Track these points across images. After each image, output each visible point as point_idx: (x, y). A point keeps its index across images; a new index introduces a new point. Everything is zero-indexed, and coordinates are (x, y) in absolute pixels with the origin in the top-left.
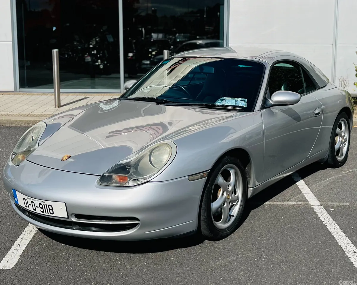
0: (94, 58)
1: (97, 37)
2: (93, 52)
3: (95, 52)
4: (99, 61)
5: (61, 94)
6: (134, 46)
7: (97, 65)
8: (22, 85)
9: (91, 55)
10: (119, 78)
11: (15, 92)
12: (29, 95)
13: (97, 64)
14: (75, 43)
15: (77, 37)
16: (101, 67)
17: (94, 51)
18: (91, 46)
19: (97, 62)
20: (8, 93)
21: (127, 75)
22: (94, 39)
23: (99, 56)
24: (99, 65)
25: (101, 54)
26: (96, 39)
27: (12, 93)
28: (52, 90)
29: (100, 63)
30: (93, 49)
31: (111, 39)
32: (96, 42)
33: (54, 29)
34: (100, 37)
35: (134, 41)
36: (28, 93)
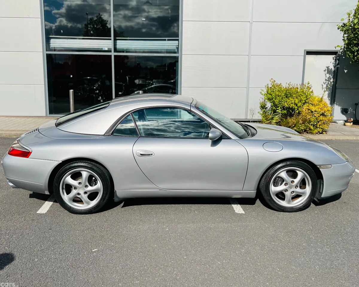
0: (97, 96)
3: (98, 91)
4: (100, 97)
8: (51, 112)
9: (95, 93)
11: (46, 117)
13: (99, 99)
14: (85, 86)
20: (42, 117)
23: (100, 94)
24: (100, 100)
26: (98, 83)
27: (45, 117)
29: (101, 99)
30: (96, 89)
31: (108, 83)
32: (99, 85)
34: (100, 82)
35: (124, 84)
36: (55, 117)
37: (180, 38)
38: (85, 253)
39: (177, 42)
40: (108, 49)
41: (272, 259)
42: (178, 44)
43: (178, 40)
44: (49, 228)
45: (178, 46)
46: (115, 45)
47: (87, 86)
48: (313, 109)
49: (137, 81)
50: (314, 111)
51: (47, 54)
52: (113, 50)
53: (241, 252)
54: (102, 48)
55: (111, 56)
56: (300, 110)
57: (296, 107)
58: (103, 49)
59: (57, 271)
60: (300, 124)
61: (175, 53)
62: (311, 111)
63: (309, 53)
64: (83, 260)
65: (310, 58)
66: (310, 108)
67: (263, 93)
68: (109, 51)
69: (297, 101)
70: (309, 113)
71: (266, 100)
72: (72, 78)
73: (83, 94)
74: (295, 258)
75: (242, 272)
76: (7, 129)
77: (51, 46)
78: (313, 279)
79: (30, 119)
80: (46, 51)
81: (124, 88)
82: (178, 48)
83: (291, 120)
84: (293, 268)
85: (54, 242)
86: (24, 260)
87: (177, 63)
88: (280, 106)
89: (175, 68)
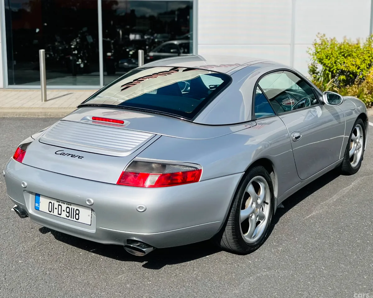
0: (75, 58)
1: (78, 38)
2: (74, 52)
3: (76, 52)
4: (80, 60)
5: (47, 90)
7: (78, 64)
8: (10, 83)
9: (72, 55)
10: (99, 75)
11: (4, 88)
12: (17, 91)
13: (78, 63)
14: (56, 44)
15: (58, 38)
16: (82, 66)
18: (73, 47)
19: (78, 61)
21: (106, 73)
22: (75, 40)
23: (79, 56)
24: (79, 64)
25: (81, 54)
26: (76, 40)
27: (1, 89)
28: (40, 87)
29: (80, 62)
30: (74, 49)
32: (77, 42)
33: (37, 30)
34: (80, 38)
35: (113, 41)
36: (16, 90)
38: (81, 253)
41: (317, 257)
44: (31, 227)
47: (59, 44)
49: (132, 37)
53: (278, 250)
56: (364, 74)
57: (358, 71)
59: (48, 273)
60: (366, 94)
64: (79, 261)
67: (311, 52)
69: (358, 62)
71: (316, 62)
73: (53, 55)
74: (346, 256)
75: (278, 271)
78: (365, 277)
81: (112, 46)
83: (351, 89)
84: (342, 267)
85: (39, 242)
86: (5, 262)
87: (191, 11)
88: (336, 70)
89: (188, 17)
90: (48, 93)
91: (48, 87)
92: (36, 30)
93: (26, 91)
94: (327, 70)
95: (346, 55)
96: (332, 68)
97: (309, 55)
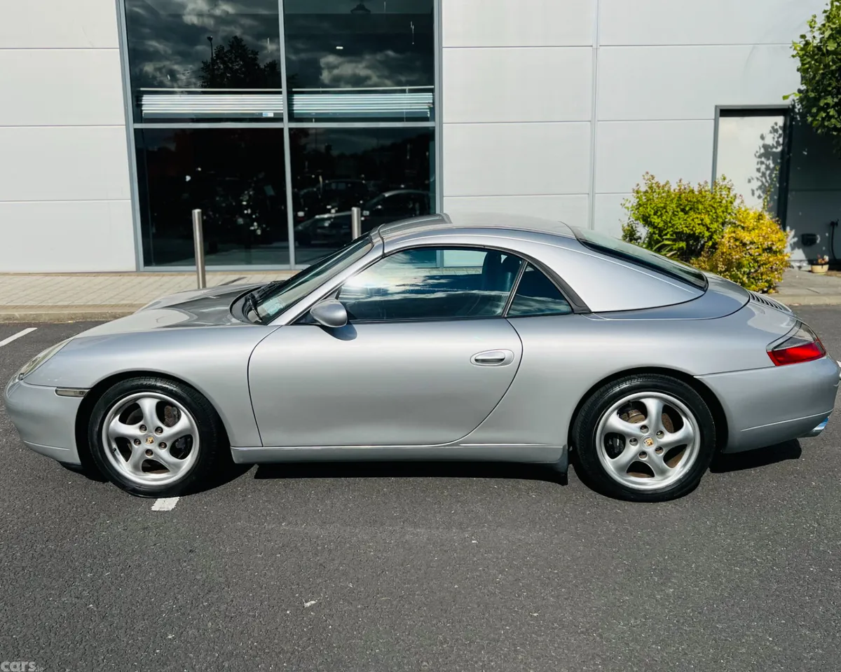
0: (248, 220)
1: (251, 189)
2: (246, 212)
3: (249, 211)
4: (255, 224)
5: (206, 273)
6: (302, 200)
7: (252, 230)
8: (147, 262)
9: (243, 216)
10: (288, 247)
11: (137, 272)
12: (159, 275)
13: (252, 228)
14: (218, 199)
15: (220, 190)
16: (259, 232)
17: (247, 210)
18: (245, 203)
19: (253, 225)
20: (127, 274)
21: (298, 244)
22: (246, 192)
23: (254, 216)
24: (255, 230)
25: (257, 215)
26: (249, 193)
27: (134, 274)
28: (193, 268)
29: (256, 227)
30: (246, 207)
31: (270, 191)
32: (250, 196)
33: (188, 178)
34: (254, 190)
36: (157, 273)
37: (437, 86)
39: (429, 95)
40: (275, 114)
42: (434, 100)
43: (432, 91)
45: (433, 103)
46: (290, 104)
47: (222, 199)
48: (747, 238)
50: (748, 243)
51: (135, 129)
52: (286, 117)
54: (262, 114)
55: (281, 130)
56: (715, 240)
57: (707, 234)
58: (264, 116)
61: (426, 119)
62: (741, 242)
63: (726, 112)
65: (727, 123)
66: (738, 237)
67: (629, 205)
68: (278, 119)
69: (707, 221)
70: (737, 246)
71: (635, 221)
72: (189, 181)
73: (212, 216)
76: (50, 304)
77: (144, 112)
79: (101, 279)
80: (134, 122)
82: (432, 110)
87: (431, 143)
88: (671, 233)
89: (427, 154)
90: (208, 277)
91: (207, 268)
92: (185, 178)
93: (172, 275)
94: (655, 234)
95: (687, 209)
96: (666, 230)
97: (626, 210)
